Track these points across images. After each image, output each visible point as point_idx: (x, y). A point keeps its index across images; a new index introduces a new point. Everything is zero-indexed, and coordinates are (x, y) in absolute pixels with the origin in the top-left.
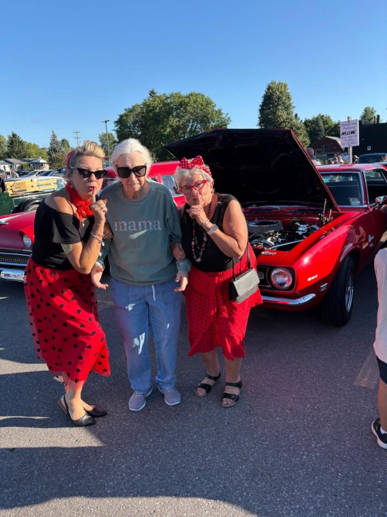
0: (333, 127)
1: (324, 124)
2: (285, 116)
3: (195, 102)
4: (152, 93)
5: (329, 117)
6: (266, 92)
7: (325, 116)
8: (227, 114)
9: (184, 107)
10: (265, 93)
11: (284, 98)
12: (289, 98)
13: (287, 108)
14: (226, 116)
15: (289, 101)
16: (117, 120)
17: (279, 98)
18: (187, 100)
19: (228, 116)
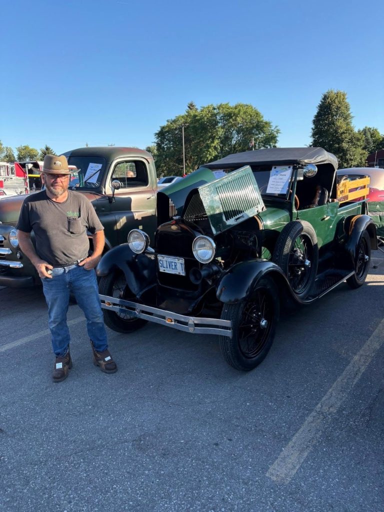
0: (381, 139)
1: (371, 137)
2: (344, 127)
3: (245, 113)
4: (191, 106)
5: (376, 130)
6: (321, 101)
7: (372, 129)
8: (276, 127)
9: (233, 118)
10: (320, 103)
11: (343, 108)
12: (347, 108)
13: (346, 118)
14: (275, 129)
15: (348, 111)
16: (157, 132)
17: (338, 108)
18: (236, 111)
19: (277, 128)
